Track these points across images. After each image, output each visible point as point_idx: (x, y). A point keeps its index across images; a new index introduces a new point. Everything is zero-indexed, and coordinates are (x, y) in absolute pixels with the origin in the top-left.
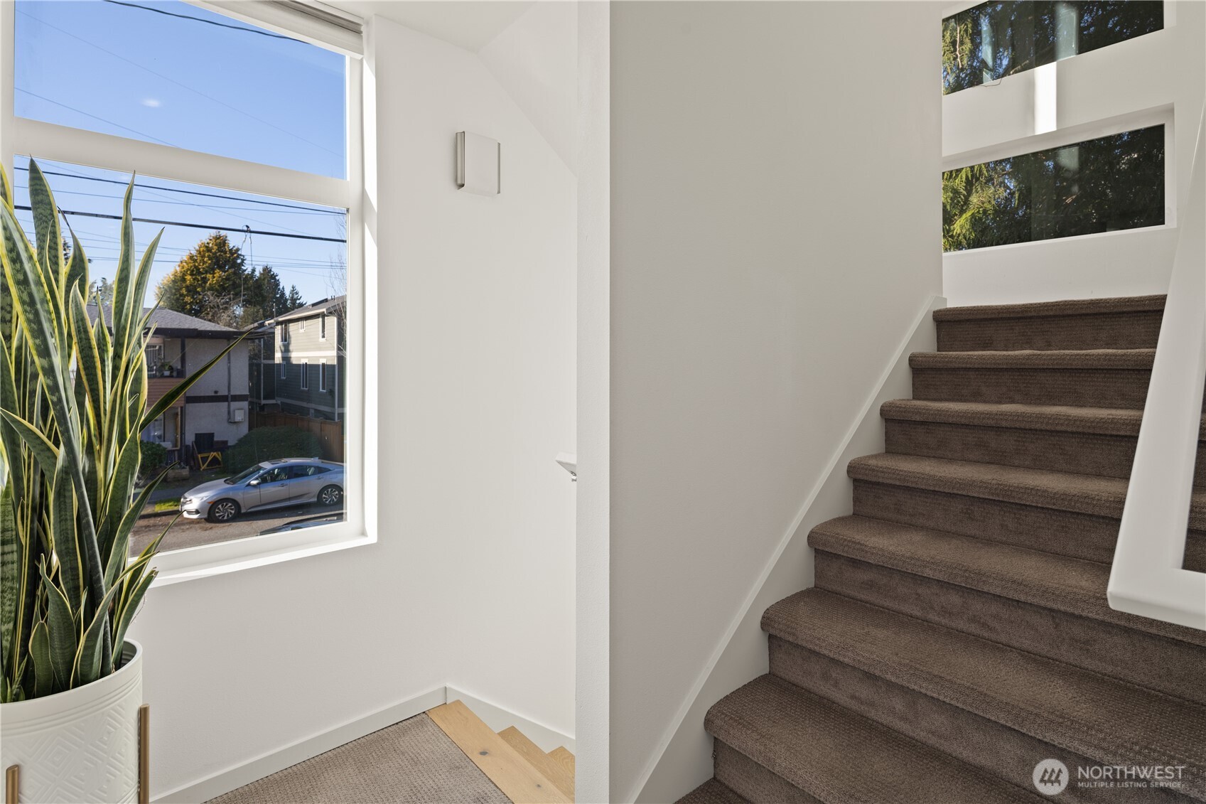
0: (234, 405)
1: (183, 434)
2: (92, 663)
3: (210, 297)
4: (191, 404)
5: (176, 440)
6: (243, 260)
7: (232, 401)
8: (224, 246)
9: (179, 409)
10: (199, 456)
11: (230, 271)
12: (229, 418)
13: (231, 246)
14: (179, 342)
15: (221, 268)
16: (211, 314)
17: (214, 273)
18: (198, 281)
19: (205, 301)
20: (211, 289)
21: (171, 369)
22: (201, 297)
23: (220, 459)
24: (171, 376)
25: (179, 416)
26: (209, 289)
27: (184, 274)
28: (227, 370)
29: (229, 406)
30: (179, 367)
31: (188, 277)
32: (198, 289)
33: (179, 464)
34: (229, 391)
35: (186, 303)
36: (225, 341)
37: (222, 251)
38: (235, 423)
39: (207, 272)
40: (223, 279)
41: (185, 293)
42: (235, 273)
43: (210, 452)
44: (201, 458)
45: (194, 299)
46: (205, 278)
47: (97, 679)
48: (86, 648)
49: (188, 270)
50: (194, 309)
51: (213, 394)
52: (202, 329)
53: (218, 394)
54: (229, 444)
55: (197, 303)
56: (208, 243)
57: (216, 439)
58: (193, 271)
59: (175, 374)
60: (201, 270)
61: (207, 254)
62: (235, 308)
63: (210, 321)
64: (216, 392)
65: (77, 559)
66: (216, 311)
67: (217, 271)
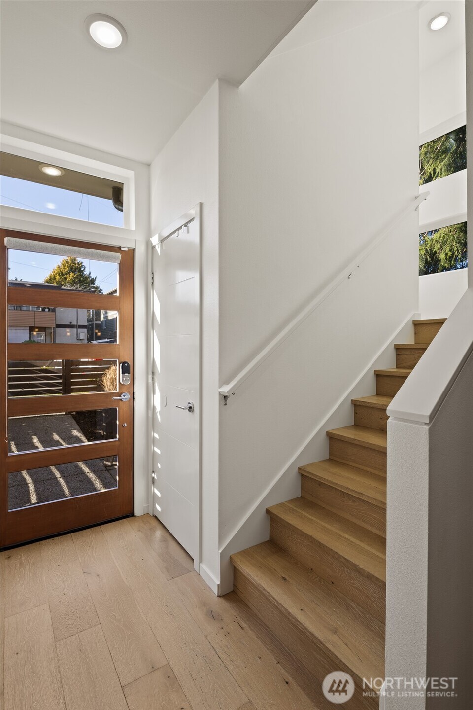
0: (80, 330)
4: (58, 329)
6: (84, 268)
7: (79, 328)
8: (75, 260)
9: (53, 330)
11: (78, 274)
12: (78, 337)
13: (78, 261)
15: (74, 272)
18: (62, 279)
20: (68, 282)
21: (49, 308)
24: (49, 312)
25: (53, 333)
27: (55, 275)
28: (76, 311)
29: (77, 330)
30: (53, 309)
31: (57, 277)
34: (77, 322)
37: (74, 264)
38: (80, 339)
39: (66, 274)
40: (74, 277)
42: (80, 275)
46: (66, 277)
49: (57, 273)
51: (69, 324)
58: (59, 274)
59: (51, 311)
60: (63, 273)
61: (66, 265)
64: (71, 323)
67: (71, 273)
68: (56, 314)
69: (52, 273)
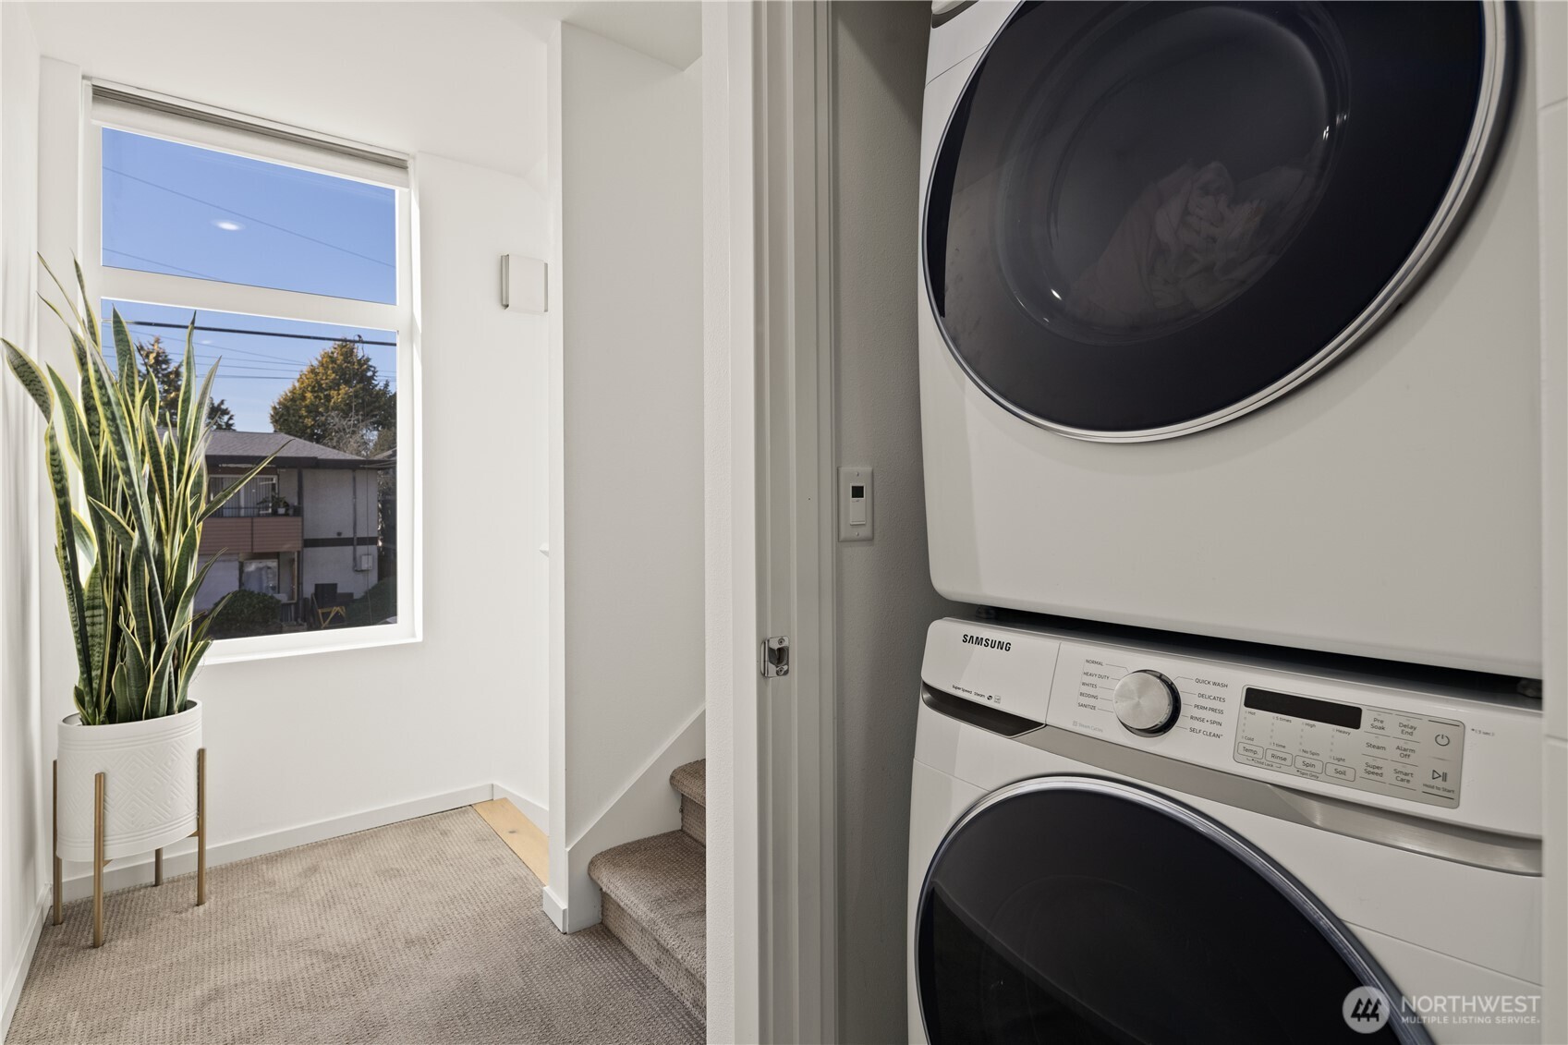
0: (361, 549)
1: (300, 584)
2: (159, 702)
3: (335, 419)
4: (309, 549)
5: (293, 592)
6: (374, 372)
7: (358, 544)
8: (351, 355)
9: (296, 554)
10: (320, 611)
11: (358, 386)
12: (355, 565)
13: (360, 355)
14: (295, 473)
15: (347, 383)
16: (335, 439)
17: (339, 390)
18: (321, 399)
19: (329, 424)
20: (335, 408)
21: (287, 505)
22: (323, 418)
23: (344, 615)
24: (286, 514)
25: (296, 563)
26: (333, 409)
27: (304, 391)
28: (352, 507)
29: (355, 551)
30: (296, 504)
31: (309, 395)
32: (320, 410)
33: (296, 620)
34: (355, 532)
35: (306, 427)
36: (350, 471)
37: (349, 362)
38: (362, 571)
39: (330, 388)
40: (350, 396)
41: (305, 414)
42: (363, 389)
43: (333, 607)
44: (323, 614)
45: (316, 421)
46: (329, 395)
47: (163, 716)
48: (154, 688)
49: (309, 385)
50: (316, 434)
51: (336, 536)
52: (323, 457)
53: (342, 536)
54: (355, 597)
55: (319, 426)
56: (332, 353)
57: (339, 591)
58: (314, 387)
59: (291, 512)
60: (324, 386)
61: (330, 366)
62: (364, 432)
63: (334, 447)
64: (339, 534)
65: (148, 620)
66: (341, 436)
67: (343, 386)
68: (303, 521)
69: (297, 385)
